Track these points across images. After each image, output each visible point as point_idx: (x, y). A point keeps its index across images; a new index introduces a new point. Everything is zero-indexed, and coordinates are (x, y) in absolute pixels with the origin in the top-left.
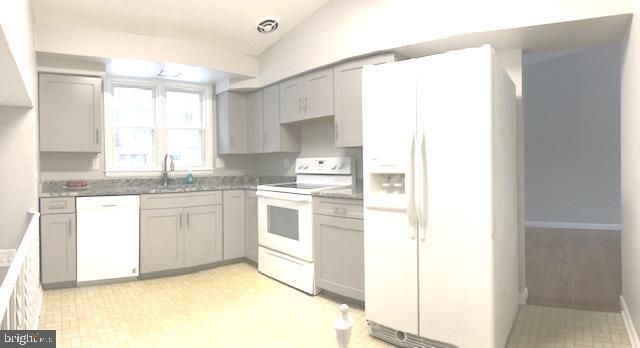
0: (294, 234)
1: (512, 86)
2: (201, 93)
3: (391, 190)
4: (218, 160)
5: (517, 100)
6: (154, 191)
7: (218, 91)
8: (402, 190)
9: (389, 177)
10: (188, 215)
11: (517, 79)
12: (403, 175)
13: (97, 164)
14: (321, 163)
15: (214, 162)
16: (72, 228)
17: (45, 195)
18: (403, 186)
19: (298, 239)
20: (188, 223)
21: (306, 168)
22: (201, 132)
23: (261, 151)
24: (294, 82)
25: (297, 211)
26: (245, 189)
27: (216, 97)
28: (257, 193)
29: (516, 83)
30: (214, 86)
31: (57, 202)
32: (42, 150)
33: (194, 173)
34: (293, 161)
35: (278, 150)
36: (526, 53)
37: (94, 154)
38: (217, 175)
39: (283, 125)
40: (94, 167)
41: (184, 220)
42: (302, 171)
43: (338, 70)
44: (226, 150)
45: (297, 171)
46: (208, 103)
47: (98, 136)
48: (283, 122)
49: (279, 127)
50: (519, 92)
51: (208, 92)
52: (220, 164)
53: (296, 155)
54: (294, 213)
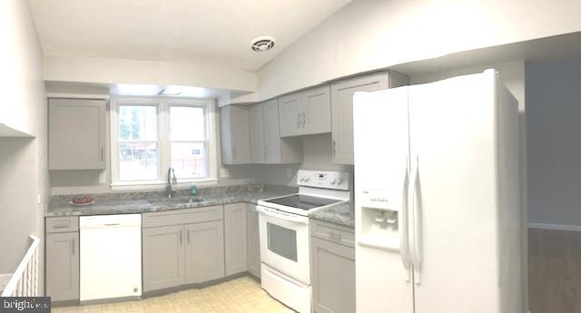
0: (292, 256)
1: (515, 102)
2: (204, 107)
3: (384, 225)
4: (223, 171)
5: (520, 115)
6: (155, 208)
7: (221, 104)
8: (395, 226)
9: (382, 213)
10: (188, 233)
11: (519, 94)
12: (396, 213)
13: (103, 179)
14: (321, 176)
15: (218, 171)
16: (75, 247)
17: (50, 214)
18: (397, 222)
19: (296, 261)
20: (188, 240)
21: (307, 181)
22: (205, 144)
23: (263, 162)
24: (293, 97)
25: (295, 232)
26: (246, 202)
27: (218, 110)
28: (258, 208)
29: (518, 99)
30: (216, 100)
31: (61, 221)
32: (51, 168)
33: (197, 185)
34: (295, 173)
35: (279, 162)
36: (528, 64)
37: (101, 171)
38: (220, 185)
39: (283, 138)
40: (101, 181)
41: (184, 237)
42: (303, 184)
43: (335, 87)
44: (229, 161)
45: (299, 183)
46: (211, 116)
47: (103, 154)
48: (283, 136)
49: (279, 140)
50: (522, 107)
51: (211, 106)
52: (224, 173)
53: (296, 167)
54: (292, 234)
